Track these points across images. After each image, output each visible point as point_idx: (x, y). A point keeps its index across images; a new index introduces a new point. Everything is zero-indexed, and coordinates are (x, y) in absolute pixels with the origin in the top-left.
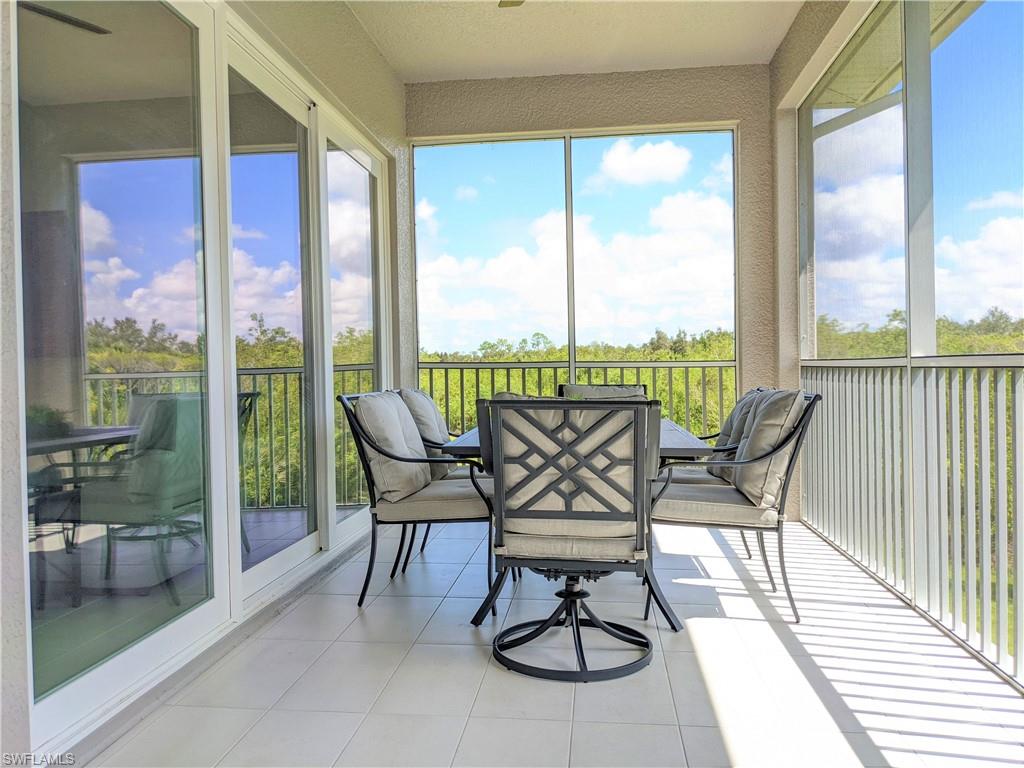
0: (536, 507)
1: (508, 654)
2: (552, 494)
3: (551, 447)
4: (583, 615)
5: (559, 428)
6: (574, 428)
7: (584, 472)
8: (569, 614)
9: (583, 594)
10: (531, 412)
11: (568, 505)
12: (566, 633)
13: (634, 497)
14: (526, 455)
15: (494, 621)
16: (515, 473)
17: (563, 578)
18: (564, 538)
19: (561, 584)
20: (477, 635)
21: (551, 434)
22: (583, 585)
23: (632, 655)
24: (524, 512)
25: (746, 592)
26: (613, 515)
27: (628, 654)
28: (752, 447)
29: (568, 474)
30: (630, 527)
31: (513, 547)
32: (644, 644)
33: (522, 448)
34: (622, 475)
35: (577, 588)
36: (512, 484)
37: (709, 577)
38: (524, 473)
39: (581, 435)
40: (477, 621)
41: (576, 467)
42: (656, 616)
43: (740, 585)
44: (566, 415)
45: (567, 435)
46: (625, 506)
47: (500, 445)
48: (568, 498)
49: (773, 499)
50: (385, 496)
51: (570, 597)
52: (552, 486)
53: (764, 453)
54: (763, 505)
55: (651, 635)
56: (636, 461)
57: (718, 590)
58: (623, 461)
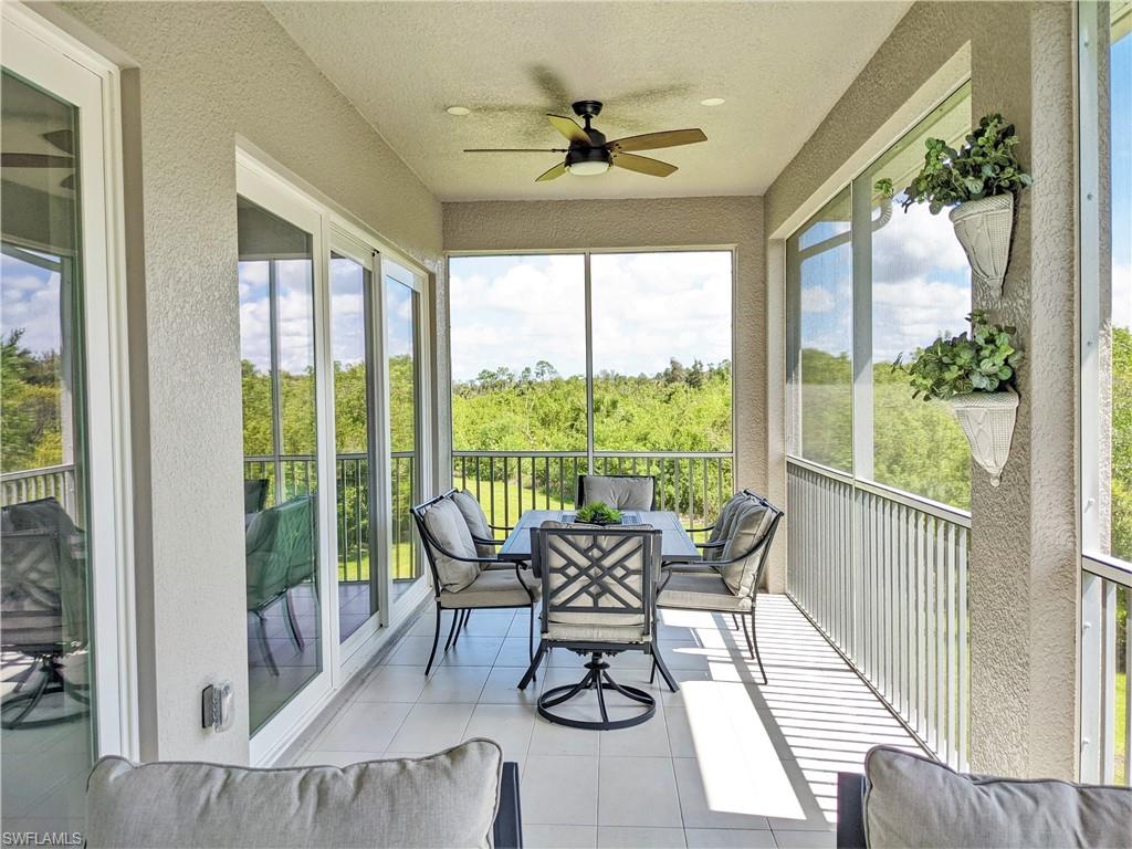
0: (573, 604)
1: (551, 711)
2: (584, 595)
3: (584, 562)
4: (604, 681)
5: (590, 549)
6: (600, 549)
7: (607, 579)
8: (594, 680)
9: (605, 666)
10: (570, 537)
11: (596, 602)
12: (591, 695)
13: (643, 597)
14: (566, 567)
15: (534, 687)
16: (557, 580)
17: (591, 654)
18: (593, 626)
19: (589, 658)
20: (522, 697)
21: (584, 553)
22: (605, 658)
23: (640, 711)
24: (563, 608)
25: (730, 660)
26: (628, 609)
27: (636, 710)
28: (732, 550)
29: (595, 580)
30: (640, 618)
31: (556, 633)
32: (649, 702)
33: (563, 562)
34: (635, 582)
35: (601, 661)
36: (555, 588)
37: (703, 647)
38: (565, 579)
39: (606, 554)
40: (522, 686)
41: (603, 576)
42: (660, 681)
43: (727, 653)
44: (595, 540)
45: (596, 553)
46: (636, 603)
47: (547, 559)
48: (596, 598)
49: (748, 590)
50: (447, 588)
51: (595, 668)
52: (584, 589)
53: (740, 555)
54: (740, 595)
55: (655, 695)
56: (644, 572)
57: (709, 658)
58: (635, 572)
